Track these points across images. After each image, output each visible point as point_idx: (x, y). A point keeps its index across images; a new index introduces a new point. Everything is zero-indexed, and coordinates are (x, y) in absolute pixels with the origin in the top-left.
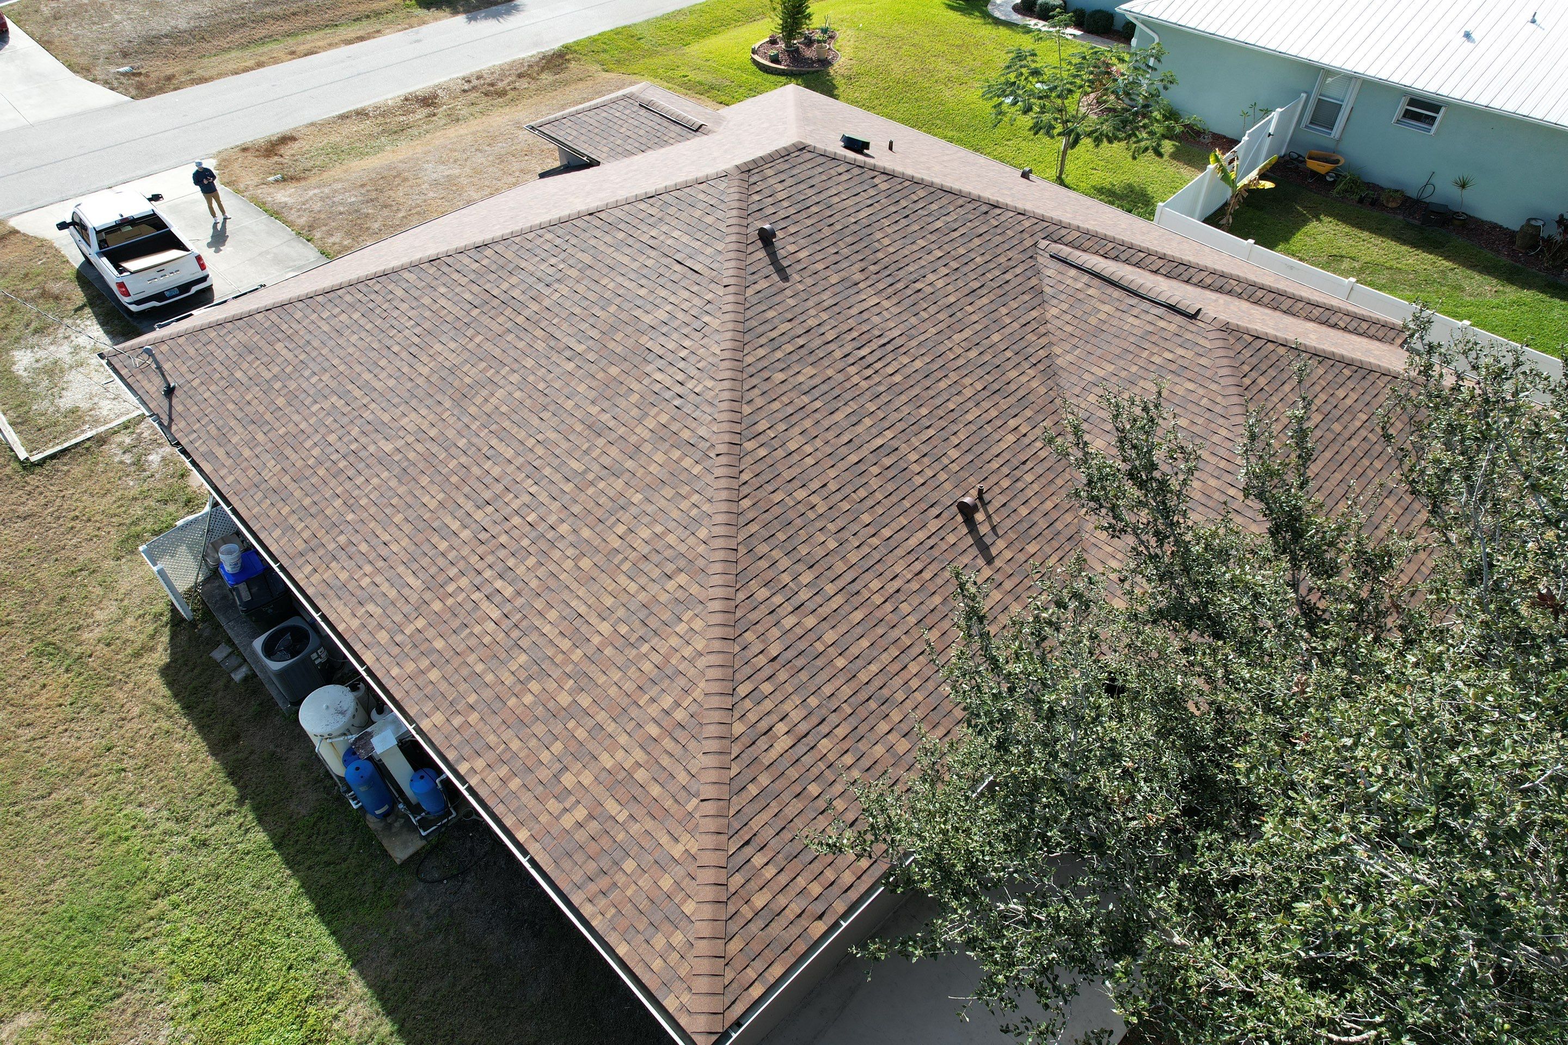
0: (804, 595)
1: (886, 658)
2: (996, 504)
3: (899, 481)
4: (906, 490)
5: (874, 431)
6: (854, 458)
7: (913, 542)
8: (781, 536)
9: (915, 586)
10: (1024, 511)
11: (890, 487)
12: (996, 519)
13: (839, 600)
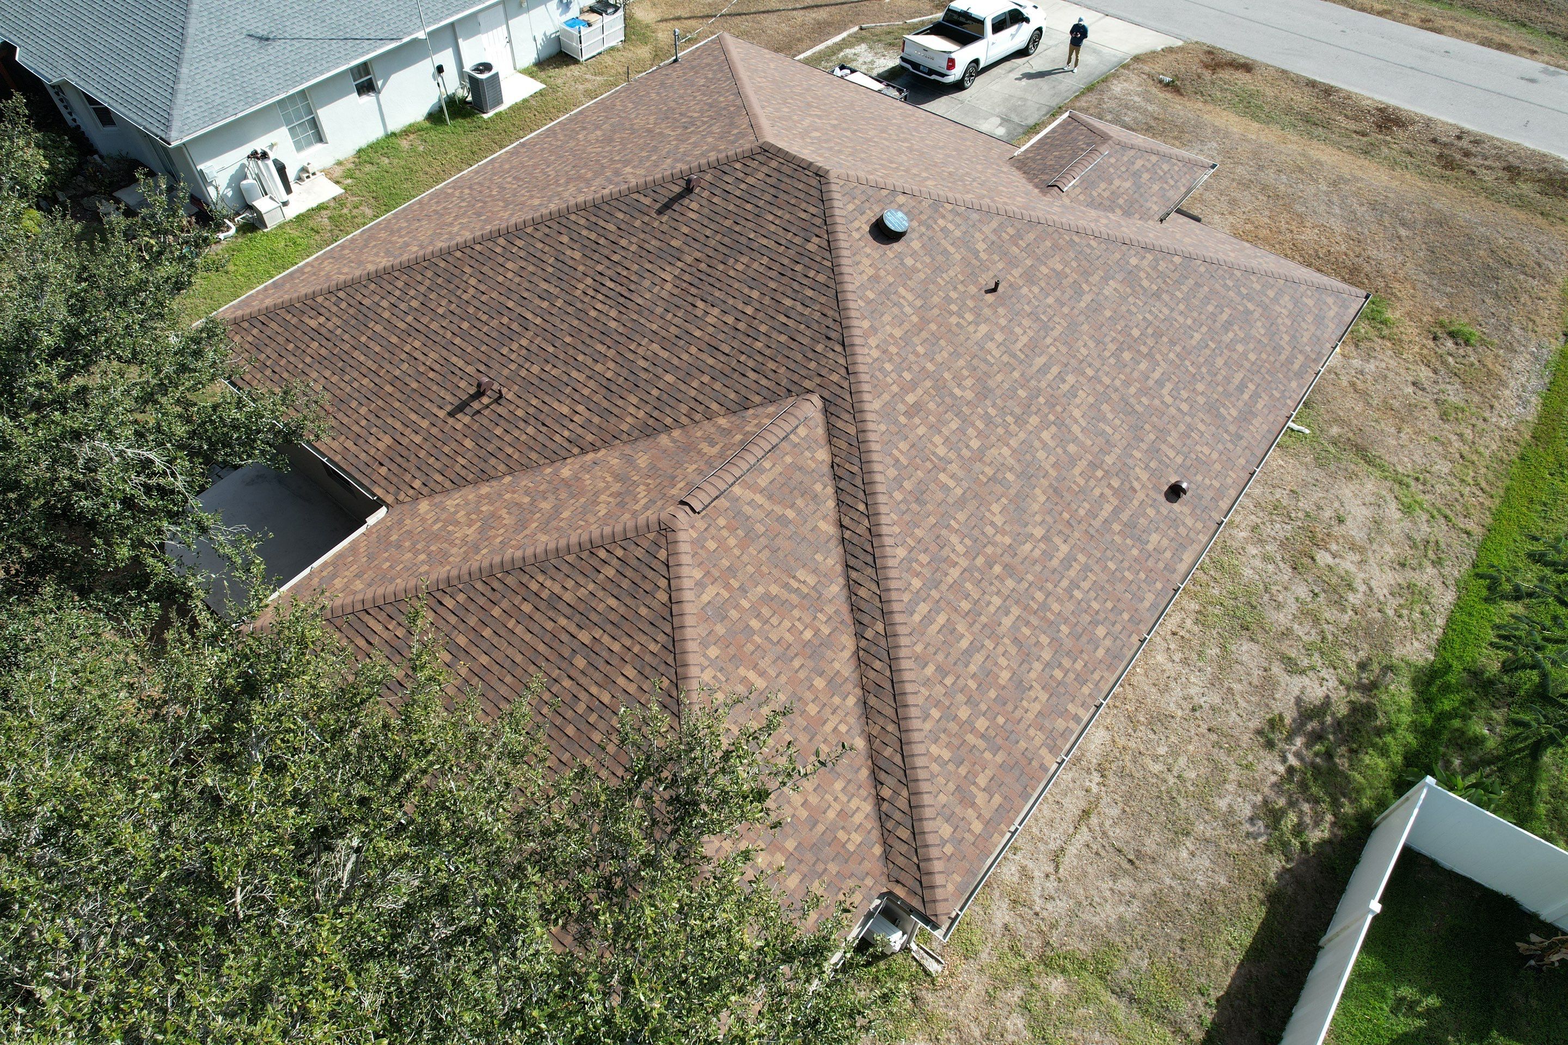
0: (403, 306)
1: (370, 363)
2: (500, 410)
3: (500, 338)
4: (495, 344)
5: (538, 311)
6: (510, 304)
7: (454, 360)
8: (440, 281)
9: (422, 368)
10: (499, 431)
11: (494, 334)
12: (486, 412)
13: (402, 325)
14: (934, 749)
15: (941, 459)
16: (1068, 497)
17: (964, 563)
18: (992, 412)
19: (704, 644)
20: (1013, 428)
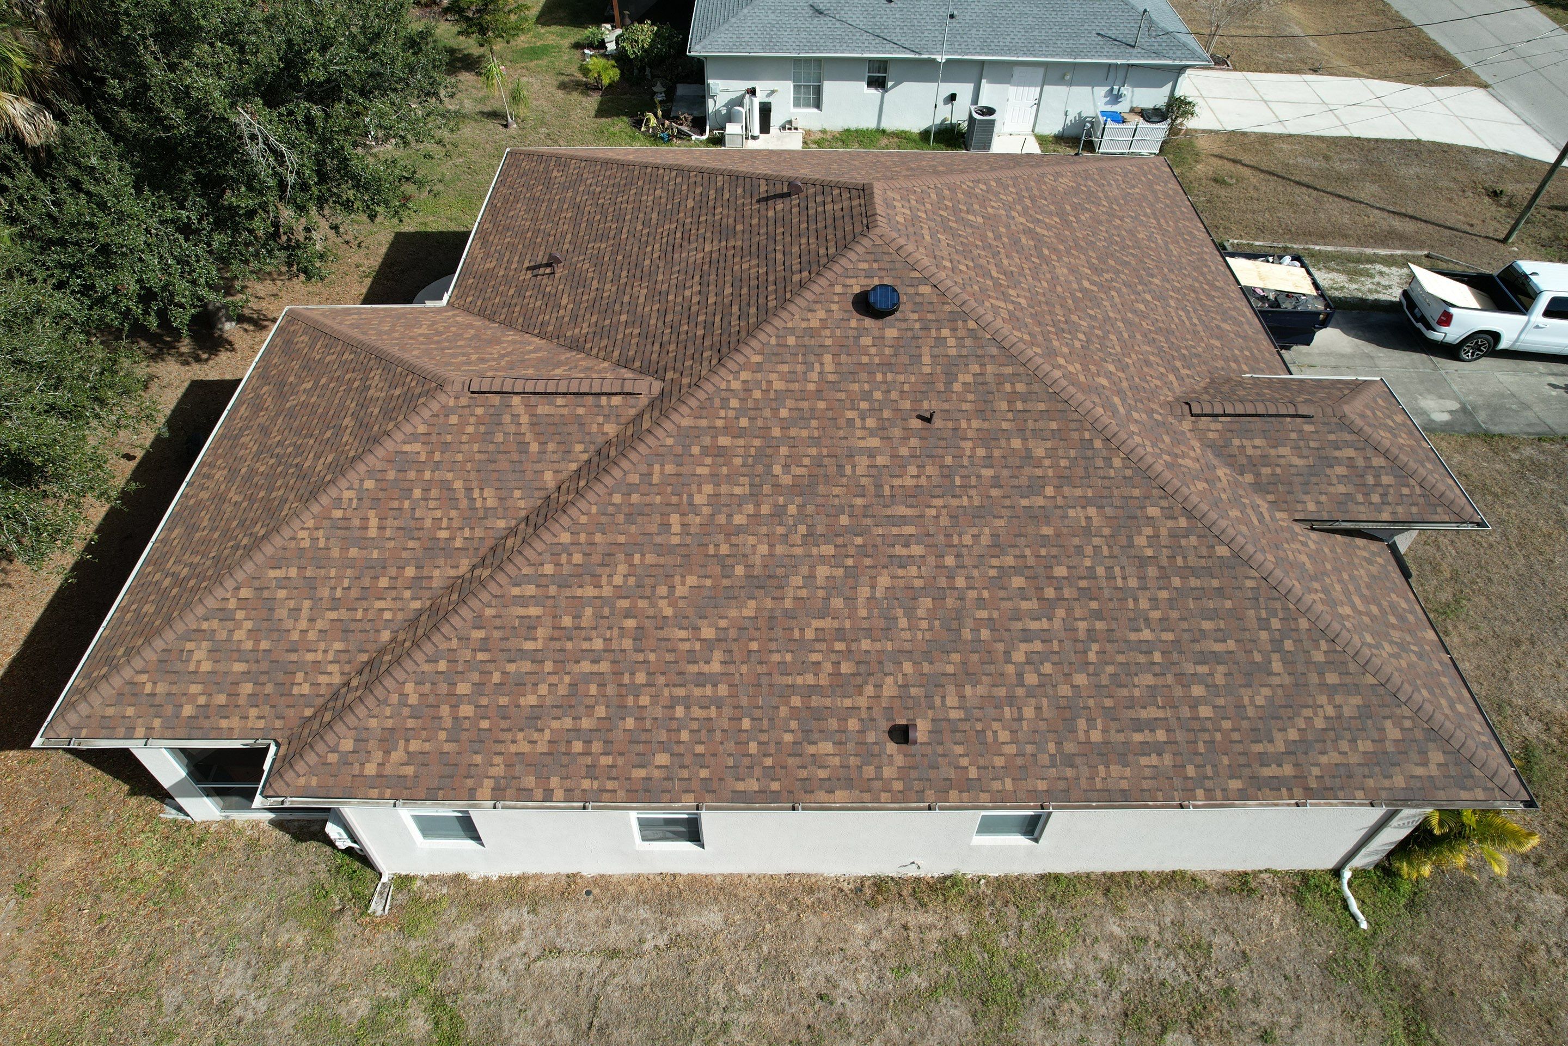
0: (593, 187)
1: (542, 213)
2: (545, 281)
3: (599, 236)
4: (593, 238)
5: (632, 230)
6: (628, 217)
7: (569, 235)
8: (623, 182)
9: (553, 231)
10: (529, 293)
11: (600, 231)
12: (539, 278)
13: (579, 199)
14: (409, 687)
15: (691, 504)
16: (778, 633)
17: (607, 591)
18: (792, 509)
19: (370, 474)
20: (797, 539)
